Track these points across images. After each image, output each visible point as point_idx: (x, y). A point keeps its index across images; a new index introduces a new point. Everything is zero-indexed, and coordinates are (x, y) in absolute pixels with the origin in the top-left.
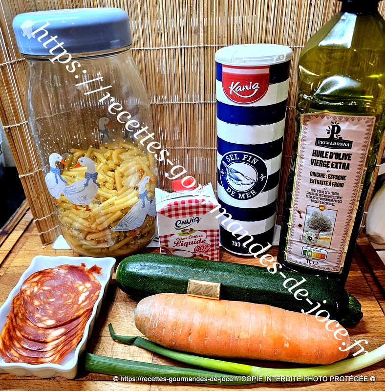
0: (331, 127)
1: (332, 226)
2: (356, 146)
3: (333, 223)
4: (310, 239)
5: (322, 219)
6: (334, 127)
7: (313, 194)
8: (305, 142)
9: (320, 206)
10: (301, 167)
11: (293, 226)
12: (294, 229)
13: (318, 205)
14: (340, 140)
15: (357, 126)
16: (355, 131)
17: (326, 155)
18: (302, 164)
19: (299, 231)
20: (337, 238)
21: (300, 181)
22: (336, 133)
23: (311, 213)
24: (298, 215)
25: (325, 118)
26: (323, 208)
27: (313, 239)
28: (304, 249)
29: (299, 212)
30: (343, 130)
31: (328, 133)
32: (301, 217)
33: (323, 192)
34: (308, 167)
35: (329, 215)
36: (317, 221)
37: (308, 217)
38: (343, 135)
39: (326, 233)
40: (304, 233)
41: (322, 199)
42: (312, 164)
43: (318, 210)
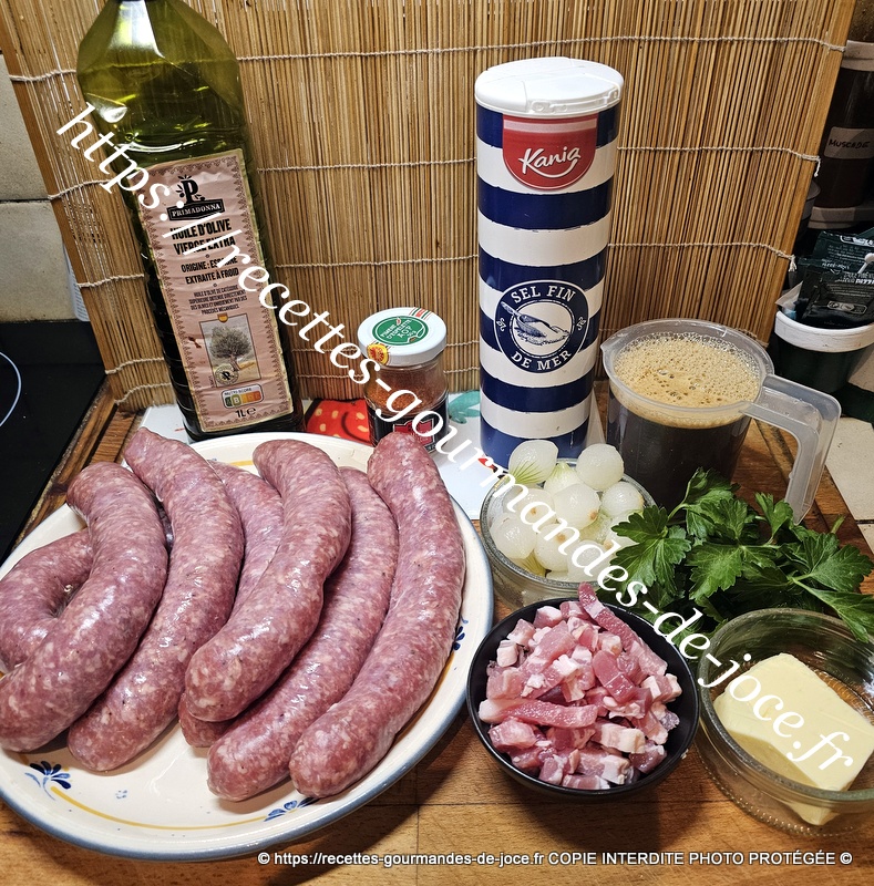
0: (182, 185)
1: (250, 341)
2: (229, 205)
3: (249, 336)
4: (226, 375)
5: (230, 336)
6: (185, 183)
7: (200, 300)
8: (152, 221)
9: (219, 316)
10: (164, 264)
11: (192, 365)
12: (195, 370)
13: (215, 315)
14: (203, 202)
15: (219, 174)
16: (217, 183)
17: (193, 231)
18: (162, 257)
19: (206, 371)
20: (264, 356)
21: (171, 287)
22: (194, 193)
23: (210, 332)
24: (191, 344)
25: (167, 174)
26: (225, 318)
27: (232, 373)
28: (225, 397)
29: (192, 339)
30: (201, 186)
31: (182, 195)
32: (198, 346)
33: (213, 291)
34: (174, 259)
35: (237, 325)
36: (224, 341)
37: (209, 342)
38: (205, 193)
39: (246, 355)
40: (215, 371)
41: (217, 304)
42: (179, 253)
43: (218, 324)
